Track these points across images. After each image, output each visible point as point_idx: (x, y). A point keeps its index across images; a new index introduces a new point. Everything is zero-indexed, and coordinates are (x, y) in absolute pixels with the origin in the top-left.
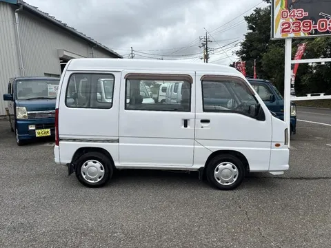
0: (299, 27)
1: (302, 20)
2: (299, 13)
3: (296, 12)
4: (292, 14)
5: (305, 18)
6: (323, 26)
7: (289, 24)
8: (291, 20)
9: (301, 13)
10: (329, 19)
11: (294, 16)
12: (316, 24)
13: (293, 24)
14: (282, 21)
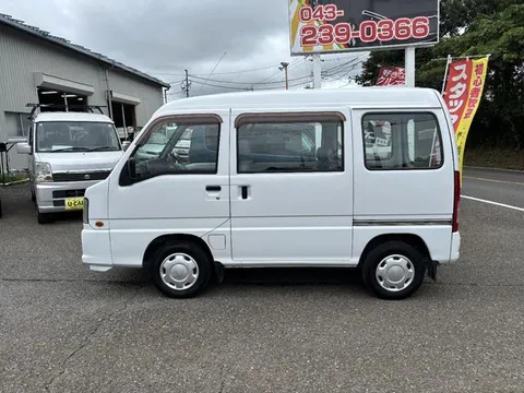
0: (329, 34)
1: (334, 23)
2: (330, 11)
3: (323, 10)
4: (318, 14)
5: (340, 19)
6: (369, 33)
7: (314, 29)
8: (316, 24)
9: (333, 12)
10: (378, 20)
11: (321, 16)
12: (357, 29)
13: (320, 30)
14: (302, 25)
